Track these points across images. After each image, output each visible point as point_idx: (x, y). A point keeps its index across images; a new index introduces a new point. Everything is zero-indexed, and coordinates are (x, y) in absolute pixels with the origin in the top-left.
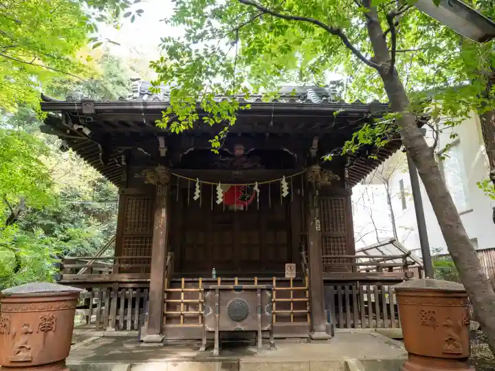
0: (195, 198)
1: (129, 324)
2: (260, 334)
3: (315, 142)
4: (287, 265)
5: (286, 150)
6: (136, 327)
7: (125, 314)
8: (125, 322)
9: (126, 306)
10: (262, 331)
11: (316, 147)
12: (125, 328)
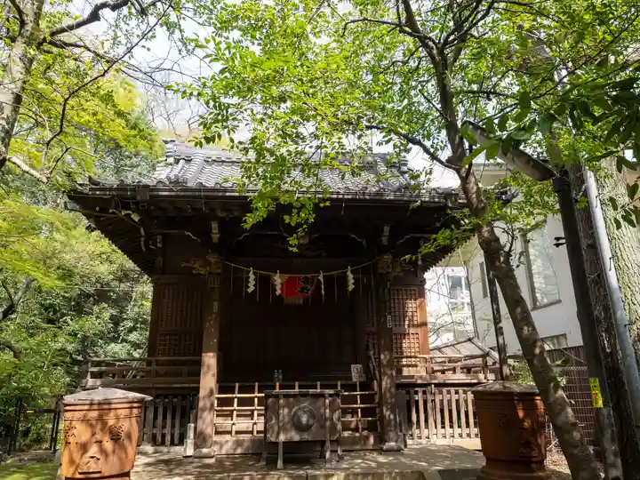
0: (250, 290)
1: (168, 438)
2: (328, 444)
3: (386, 229)
4: (353, 366)
5: (353, 236)
6: (176, 442)
7: (164, 427)
8: (164, 436)
9: (165, 418)
10: (331, 441)
11: (387, 234)
12: (163, 443)
